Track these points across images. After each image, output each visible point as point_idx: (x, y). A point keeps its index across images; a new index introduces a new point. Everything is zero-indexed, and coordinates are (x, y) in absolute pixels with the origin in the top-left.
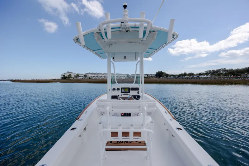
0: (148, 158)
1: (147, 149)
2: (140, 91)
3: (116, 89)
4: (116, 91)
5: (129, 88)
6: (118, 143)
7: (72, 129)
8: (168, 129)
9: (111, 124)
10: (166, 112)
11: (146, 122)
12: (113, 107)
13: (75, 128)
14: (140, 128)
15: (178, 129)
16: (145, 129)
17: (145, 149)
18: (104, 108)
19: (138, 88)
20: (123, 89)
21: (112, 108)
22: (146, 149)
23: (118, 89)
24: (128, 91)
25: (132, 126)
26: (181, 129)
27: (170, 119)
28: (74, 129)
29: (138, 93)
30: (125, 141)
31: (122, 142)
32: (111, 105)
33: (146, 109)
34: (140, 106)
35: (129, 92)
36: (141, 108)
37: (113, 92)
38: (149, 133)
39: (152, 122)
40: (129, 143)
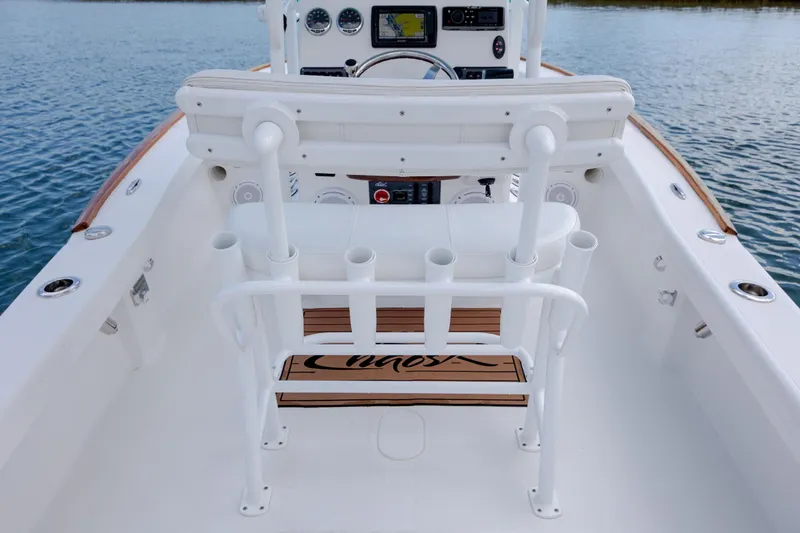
0: (533, 446)
1: (530, 402)
2: (513, 32)
3: (334, 14)
4: (333, 30)
5: (433, 9)
6: (356, 365)
7: (50, 288)
8: (674, 294)
9: (297, 251)
10: (676, 189)
11: (541, 242)
12: (305, 131)
13: (69, 282)
14: (499, 277)
15: (747, 288)
16: (528, 283)
17: (521, 401)
18: (240, 135)
19: (500, 11)
20: (383, 19)
21: (303, 137)
22: (524, 398)
23: (349, 17)
24: (420, 34)
25: (443, 260)
26: (762, 292)
27: (701, 235)
28: (65, 283)
29: (499, 48)
30: (398, 360)
31: (381, 362)
32: (293, 117)
33: (550, 142)
34: (510, 126)
35: (431, 42)
36: (515, 135)
37: (309, 37)
38: (551, 304)
39: (580, 242)
40: (420, 367)
